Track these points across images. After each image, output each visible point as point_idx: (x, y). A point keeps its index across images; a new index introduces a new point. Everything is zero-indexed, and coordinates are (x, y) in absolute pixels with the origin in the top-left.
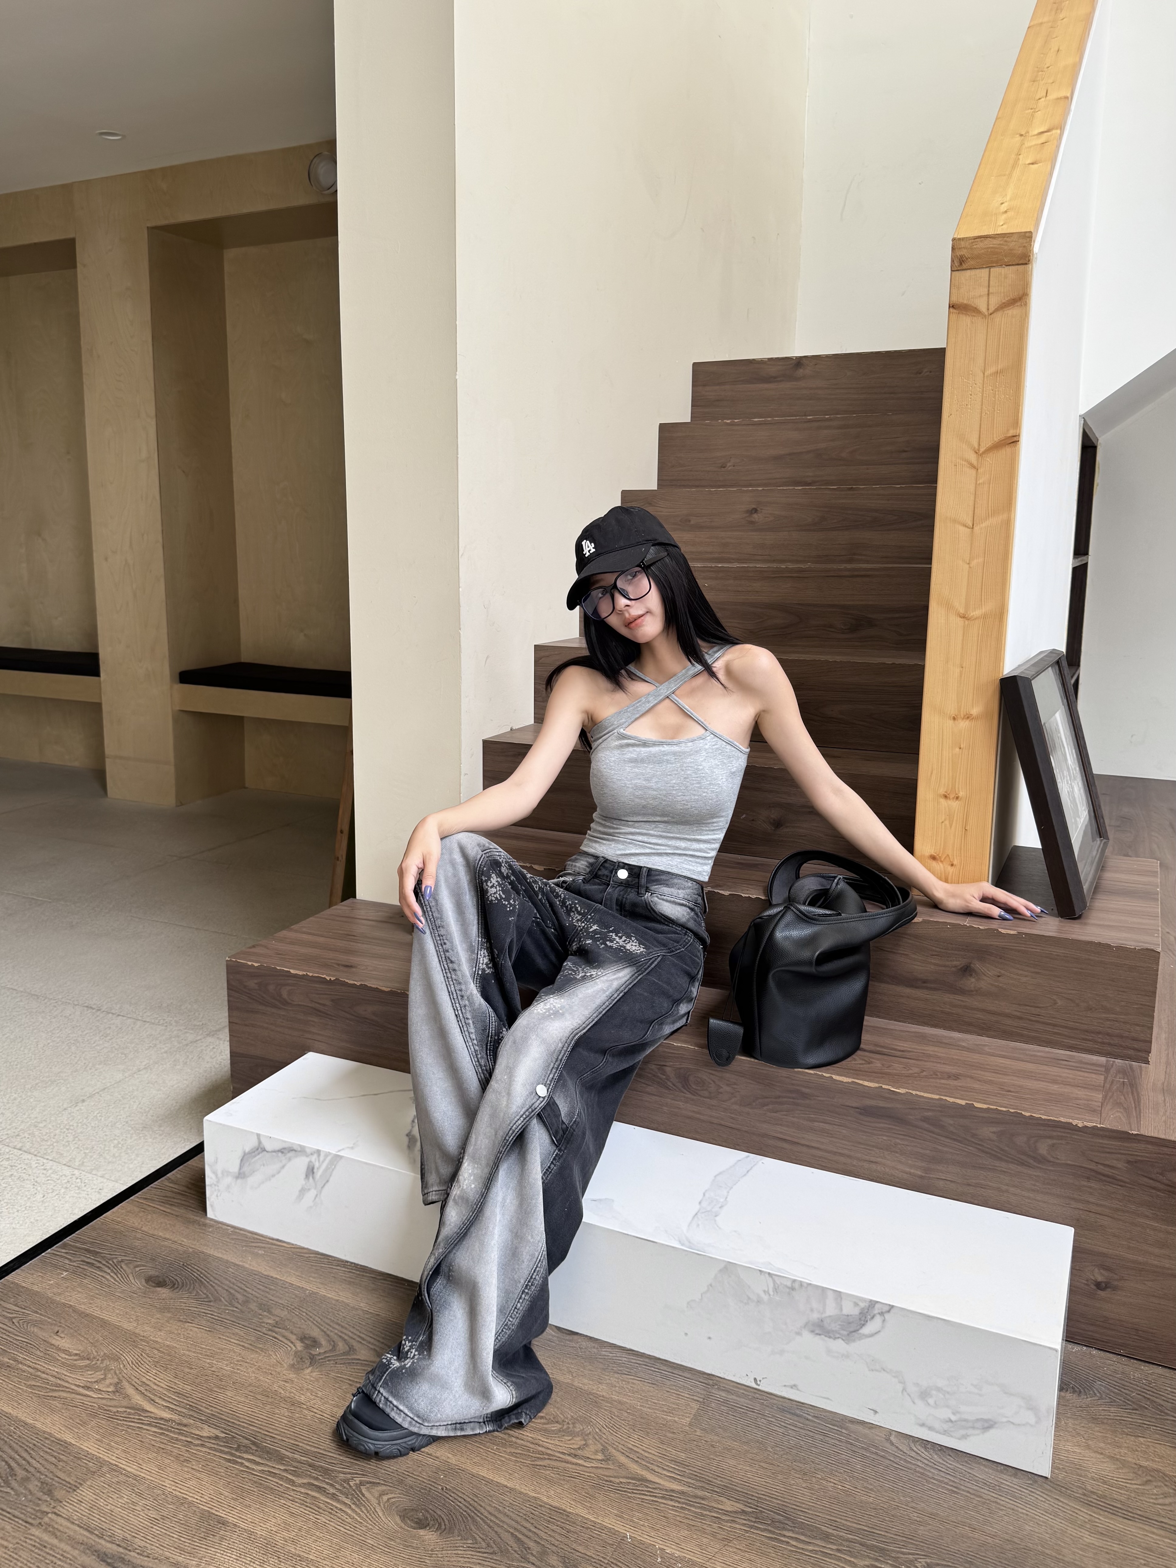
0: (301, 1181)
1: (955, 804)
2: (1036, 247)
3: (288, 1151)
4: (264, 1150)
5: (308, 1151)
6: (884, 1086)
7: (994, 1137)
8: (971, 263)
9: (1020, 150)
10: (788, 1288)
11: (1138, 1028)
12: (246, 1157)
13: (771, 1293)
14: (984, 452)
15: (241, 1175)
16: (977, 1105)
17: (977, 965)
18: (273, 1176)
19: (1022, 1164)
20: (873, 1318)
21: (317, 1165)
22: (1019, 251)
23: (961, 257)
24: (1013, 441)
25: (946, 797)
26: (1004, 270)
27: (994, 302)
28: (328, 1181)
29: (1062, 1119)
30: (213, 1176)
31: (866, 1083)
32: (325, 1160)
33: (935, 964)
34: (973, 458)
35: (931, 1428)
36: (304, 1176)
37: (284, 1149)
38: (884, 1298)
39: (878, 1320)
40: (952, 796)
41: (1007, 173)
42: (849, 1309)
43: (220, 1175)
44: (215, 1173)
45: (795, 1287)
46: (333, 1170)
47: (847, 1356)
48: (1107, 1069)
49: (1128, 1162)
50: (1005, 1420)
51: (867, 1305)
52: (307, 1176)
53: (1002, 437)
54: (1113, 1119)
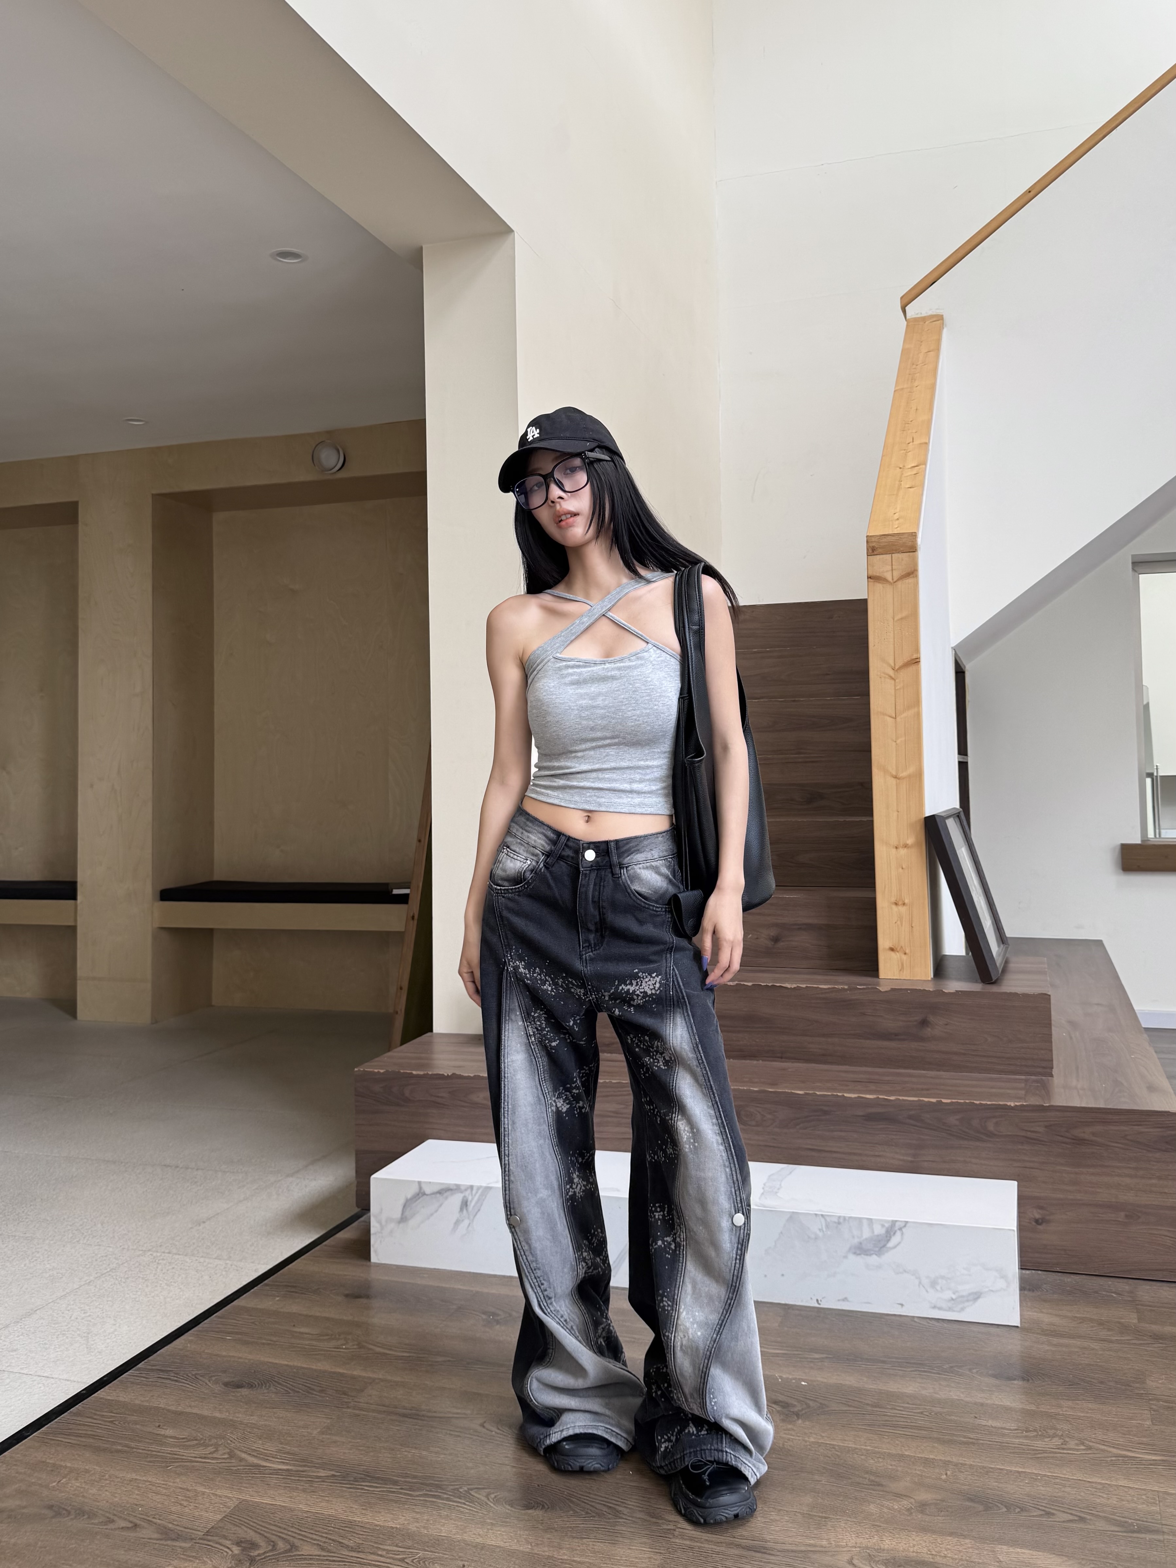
0: (456, 1215)
1: (903, 909)
2: (919, 540)
3: (445, 1191)
4: (424, 1194)
5: (463, 1188)
6: (881, 1097)
7: (958, 1123)
8: (880, 550)
9: (901, 477)
10: (835, 1222)
11: (1043, 1052)
12: (408, 1204)
13: (824, 1229)
14: (898, 669)
15: (403, 1219)
16: (944, 1101)
17: (931, 1018)
18: (432, 1215)
19: (978, 1139)
20: (894, 1234)
21: (470, 1198)
22: (910, 544)
23: (873, 547)
24: (916, 661)
25: (896, 904)
26: (901, 555)
27: (896, 574)
28: (479, 1210)
29: (1001, 1103)
30: (377, 1225)
31: (868, 1096)
32: (477, 1192)
33: (902, 1021)
34: (891, 673)
35: (940, 1309)
36: (458, 1209)
37: (442, 1190)
38: (901, 1218)
39: (898, 1233)
40: (900, 903)
41: (895, 493)
42: (879, 1230)
43: (384, 1223)
44: (380, 1222)
45: (841, 1221)
46: (484, 1200)
47: (879, 1267)
48: (1026, 1081)
49: (1046, 1127)
50: (987, 1290)
51: (890, 1224)
52: (461, 1210)
53: (909, 659)
54: (1034, 1101)
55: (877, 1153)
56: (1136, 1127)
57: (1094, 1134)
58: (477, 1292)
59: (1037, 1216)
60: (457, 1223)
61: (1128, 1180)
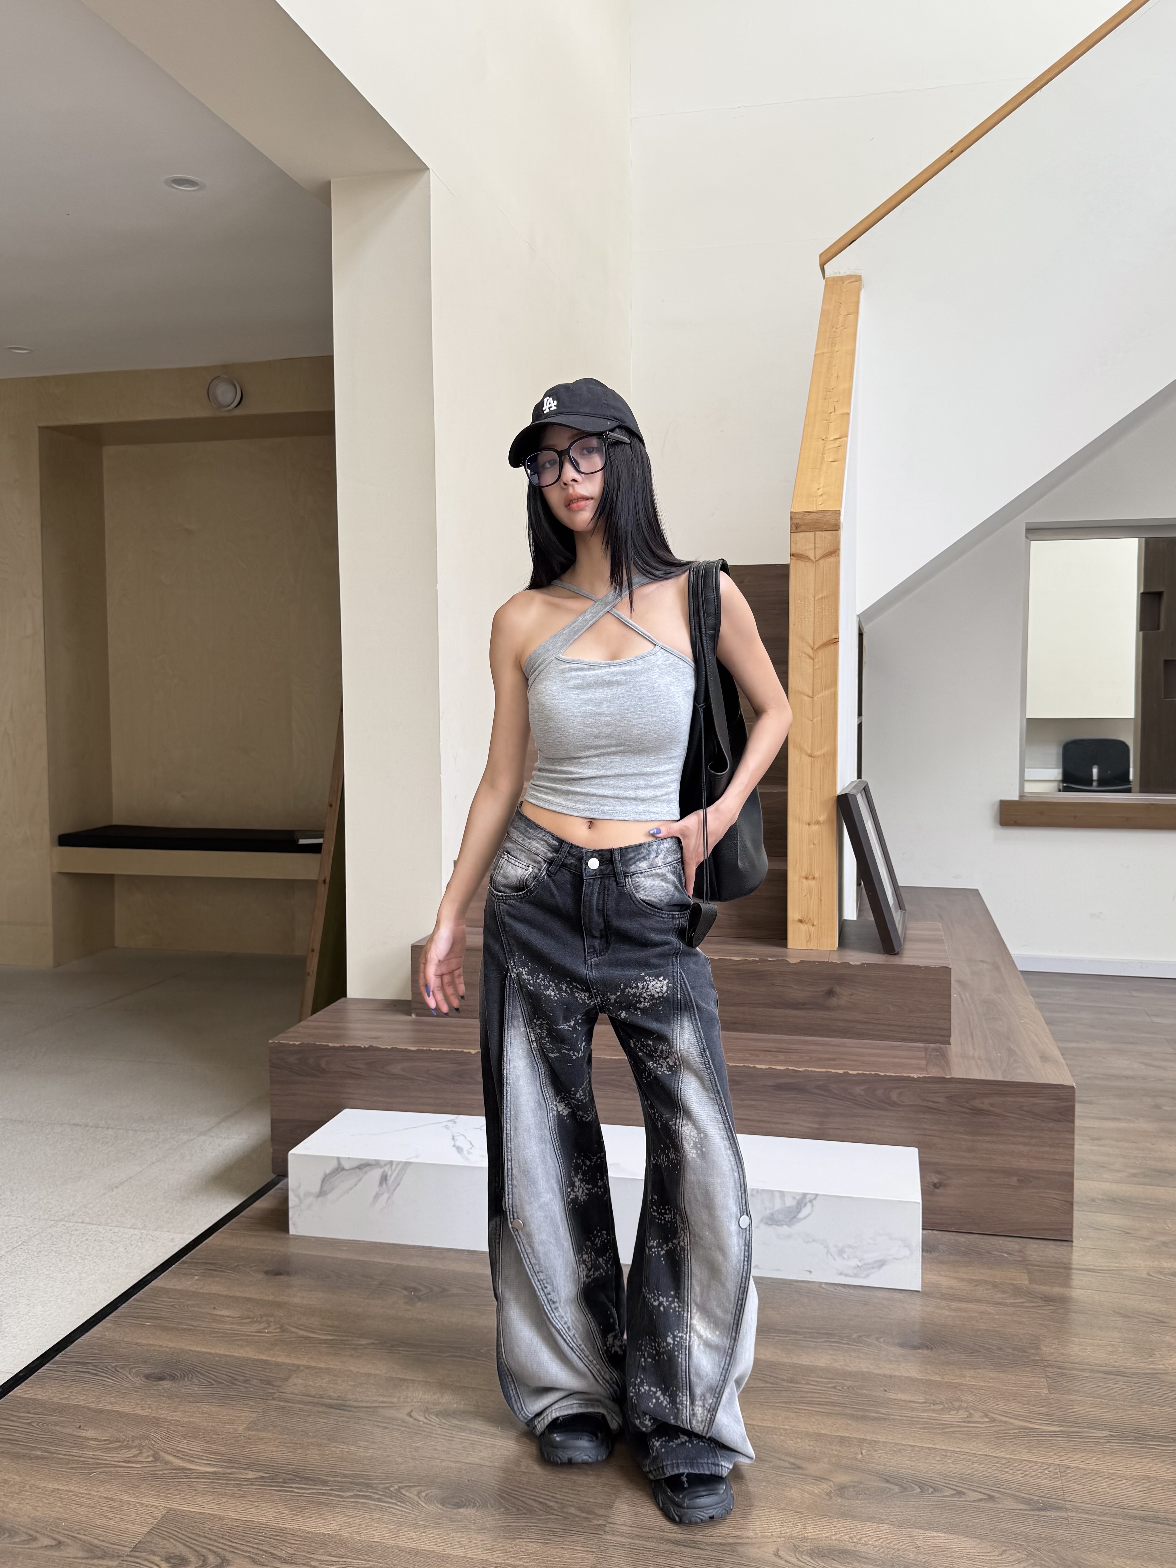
0: (376, 1189)
1: (812, 883)
2: (842, 519)
3: (364, 1166)
4: (343, 1169)
5: (382, 1163)
6: (790, 1068)
7: (862, 1093)
8: (803, 528)
9: (823, 451)
11: (942, 1020)
12: (326, 1179)
14: (818, 649)
15: (322, 1193)
16: (851, 1072)
17: (837, 989)
18: (351, 1189)
19: (882, 1109)
20: (805, 1205)
21: (389, 1173)
22: (832, 522)
23: (796, 524)
24: (835, 641)
25: (806, 878)
26: (823, 534)
27: (819, 553)
28: (399, 1184)
29: (905, 1075)
30: (295, 1199)
31: (778, 1067)
32: (396, 1167)
33: (810, 991)
34: (810, 652)
35: (846, 1275)
36: (377, 1183)
37: (362, 1165)
38: (812, 1190)
39: (809, 1205)
40: (810, 877)
41: (818, 467)
42: (790, 1202)
43: (302, 1196)
44: (298, 1196)
46: (403, 1175)
47: (790, 1236)
48: (926, 1049)
49: (947, 1097)
50: (891, 1257)
51: (801, 1196)
52: (381, 1184)
53: (828, 639)
54: (935, 1072)
55: (785, 1121)
56: (1031, 1099)
57: (991, 1105)
58: (398, 1265)
59: (936, 1181)
60: (377, 1196)
61: (1021, 1148)
